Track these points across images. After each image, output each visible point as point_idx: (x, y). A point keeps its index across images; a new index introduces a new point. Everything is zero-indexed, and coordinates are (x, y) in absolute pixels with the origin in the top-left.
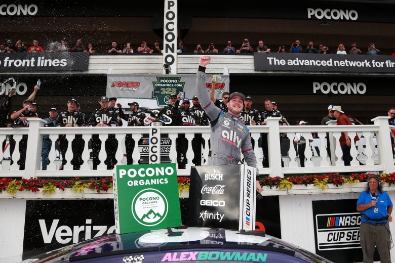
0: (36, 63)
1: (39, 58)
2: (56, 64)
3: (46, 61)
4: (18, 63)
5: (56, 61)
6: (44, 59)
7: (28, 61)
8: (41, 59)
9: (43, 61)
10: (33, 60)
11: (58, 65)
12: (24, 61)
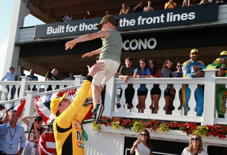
0: (165, 19)
1: (168, 14)
2: (184, 18)
3: (175, 16)
4: (149, 21)
5: (184, 15)
6: (173, 15)
7: (158, 18)
8: (170, 15)
9: (171, 16)
10: (162, 16)
11: (186, 19)
12: (155, 18)
